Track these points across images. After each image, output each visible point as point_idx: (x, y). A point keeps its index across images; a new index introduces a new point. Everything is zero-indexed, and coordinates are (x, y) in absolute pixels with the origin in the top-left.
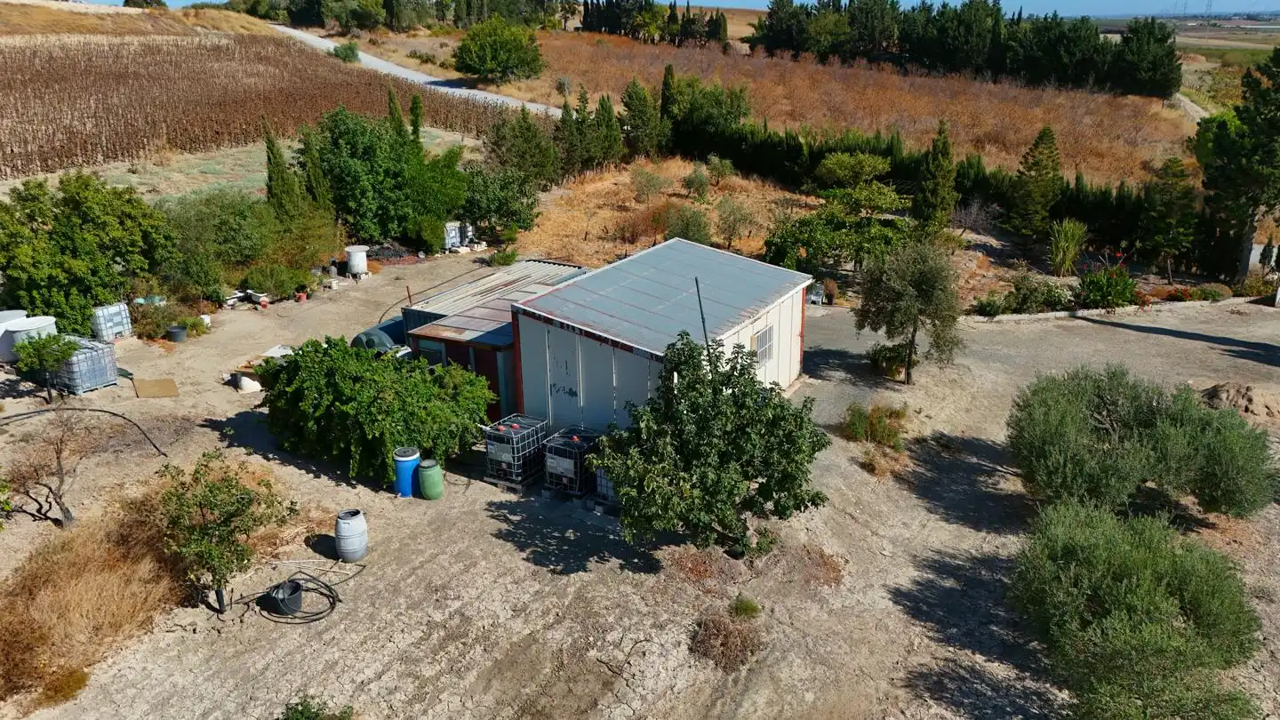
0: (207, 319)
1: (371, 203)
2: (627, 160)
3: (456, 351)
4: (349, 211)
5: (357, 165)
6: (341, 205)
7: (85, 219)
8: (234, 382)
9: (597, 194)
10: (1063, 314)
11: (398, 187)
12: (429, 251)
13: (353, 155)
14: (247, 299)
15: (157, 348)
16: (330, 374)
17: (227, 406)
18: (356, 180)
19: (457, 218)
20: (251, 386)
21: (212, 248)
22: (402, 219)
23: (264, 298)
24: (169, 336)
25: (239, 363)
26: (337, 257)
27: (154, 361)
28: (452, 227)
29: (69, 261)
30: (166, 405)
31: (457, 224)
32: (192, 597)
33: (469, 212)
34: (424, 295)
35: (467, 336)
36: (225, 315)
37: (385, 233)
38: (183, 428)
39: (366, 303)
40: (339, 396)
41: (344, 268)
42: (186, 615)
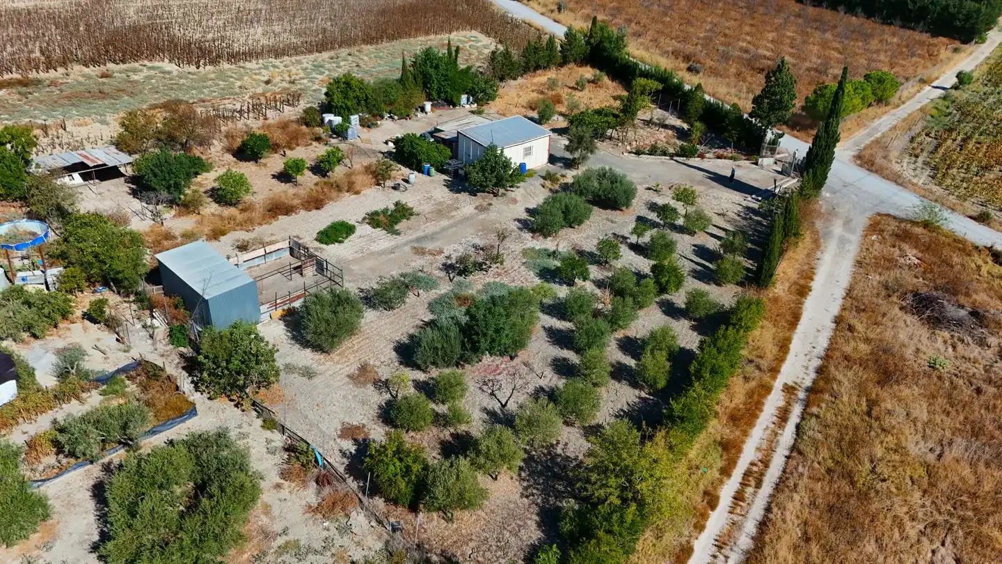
0: (379, 122)
1: (435, 86)
2: (561, 65)
3: (444, 141)
4: (428, 88)
5: (432, 71)
6: (425, 85)
7: (351, 88)
8: (386, 143)
9: (535, 84)
10: (668, 158)
11: (445, 80)
12: (454, 105)
13: (431, 67)
14: (391, 117)
15: (365, 130)
16: (411, 142)
17: (385, 149)
18: (431, 76)
19: (467, 93)
20: (391, 145)
21: (382, 98)
22: (446, 92)
23: (396, 117)
24: (369, 127)
25: (389, 138)
26: (421, 105)
27: (365, 133)
28: (464, 98)
29: (346, 101)
30: (368, 146)
31: (466, 96)
32: (379, 184)
33: (471, 92)
34: (442, 123)
35: (447, 138)
36: (384, 122)
37: (439, 97)
38: (374, 152)
39: (428, 123)
40: (413, 148)
41: (423, 109)
42: (378, 187)
